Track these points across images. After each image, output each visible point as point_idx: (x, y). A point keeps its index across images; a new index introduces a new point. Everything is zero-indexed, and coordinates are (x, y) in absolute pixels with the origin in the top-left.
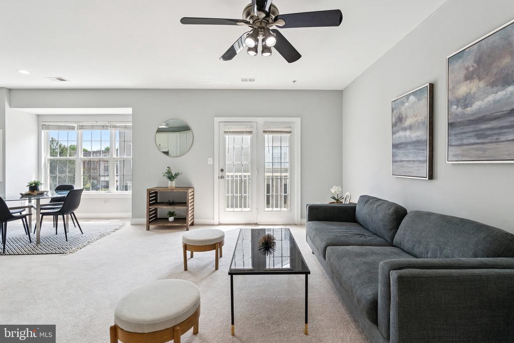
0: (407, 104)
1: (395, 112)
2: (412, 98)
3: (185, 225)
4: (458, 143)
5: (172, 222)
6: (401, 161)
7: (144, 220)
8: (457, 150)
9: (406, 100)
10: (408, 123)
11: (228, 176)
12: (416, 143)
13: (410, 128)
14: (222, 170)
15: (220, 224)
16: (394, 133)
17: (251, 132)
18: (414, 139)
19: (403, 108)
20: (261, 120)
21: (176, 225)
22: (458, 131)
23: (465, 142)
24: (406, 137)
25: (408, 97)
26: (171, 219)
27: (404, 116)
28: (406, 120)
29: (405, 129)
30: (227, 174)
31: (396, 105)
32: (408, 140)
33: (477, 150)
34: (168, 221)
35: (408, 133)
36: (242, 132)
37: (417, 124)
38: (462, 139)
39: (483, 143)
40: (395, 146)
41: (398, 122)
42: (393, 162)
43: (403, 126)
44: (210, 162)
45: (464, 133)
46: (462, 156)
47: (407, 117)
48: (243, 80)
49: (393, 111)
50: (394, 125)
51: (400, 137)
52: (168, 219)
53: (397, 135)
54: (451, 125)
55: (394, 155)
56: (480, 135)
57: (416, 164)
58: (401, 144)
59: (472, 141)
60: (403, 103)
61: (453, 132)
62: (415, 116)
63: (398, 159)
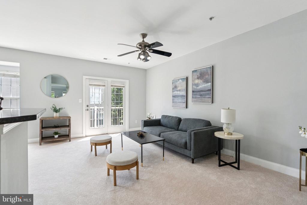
0: (178, 82)
1: (174, 84)
2: (180, 80)
3: (69, 138)
4: (195, 97)
5: (57, 138)
6: (176, 102)
7: (38, 139)
8: (195, 99)
9: (178, 80)
10: (179, 89)
11: (91, 109)
12: (182, 96)
13: (180, 90)
14: (88, 106)
15: (86, 136)
16: (173, 92)
17: (104, 86)
18: (181, 95)
19: (177, 83)
20: (110, 80)
21: (60, 139)
22: (195, 94)
23: (197, 97)
24: (178, 94)
25: (179, 80)
26: (56, 136)
27: (177, 86)
28: (178, 88)
29: (177, 91)
30: (91, 108)
31: (174, 82)
32: (179, 95)
33: (200, 99)
34: (54, 138)
35: (179, 92)
36: (100, 85)
37: (182, 90)
38: (196, 96)
39: (201, 98)
40: (173, 96)
41: (175, 88)
42: (173, 102)
43: (177, 89)
44: (80, 101)
45: (197, 94)
46: (196, 101)
47: (178, 87)
48: (104, 59)
49: (173, 83)
50: (173, 89)
51: (175, 93)
52: (54, 136)
53: (174, 92)
54: (193, 91)
55: (173, 100)
56: (201, 95)
57: (182, 103)
58: (176, 96)
59: (199, 97)
60: (177, 81)
61: (194, 94)
62: (182, 87)
63: (175, 101)
